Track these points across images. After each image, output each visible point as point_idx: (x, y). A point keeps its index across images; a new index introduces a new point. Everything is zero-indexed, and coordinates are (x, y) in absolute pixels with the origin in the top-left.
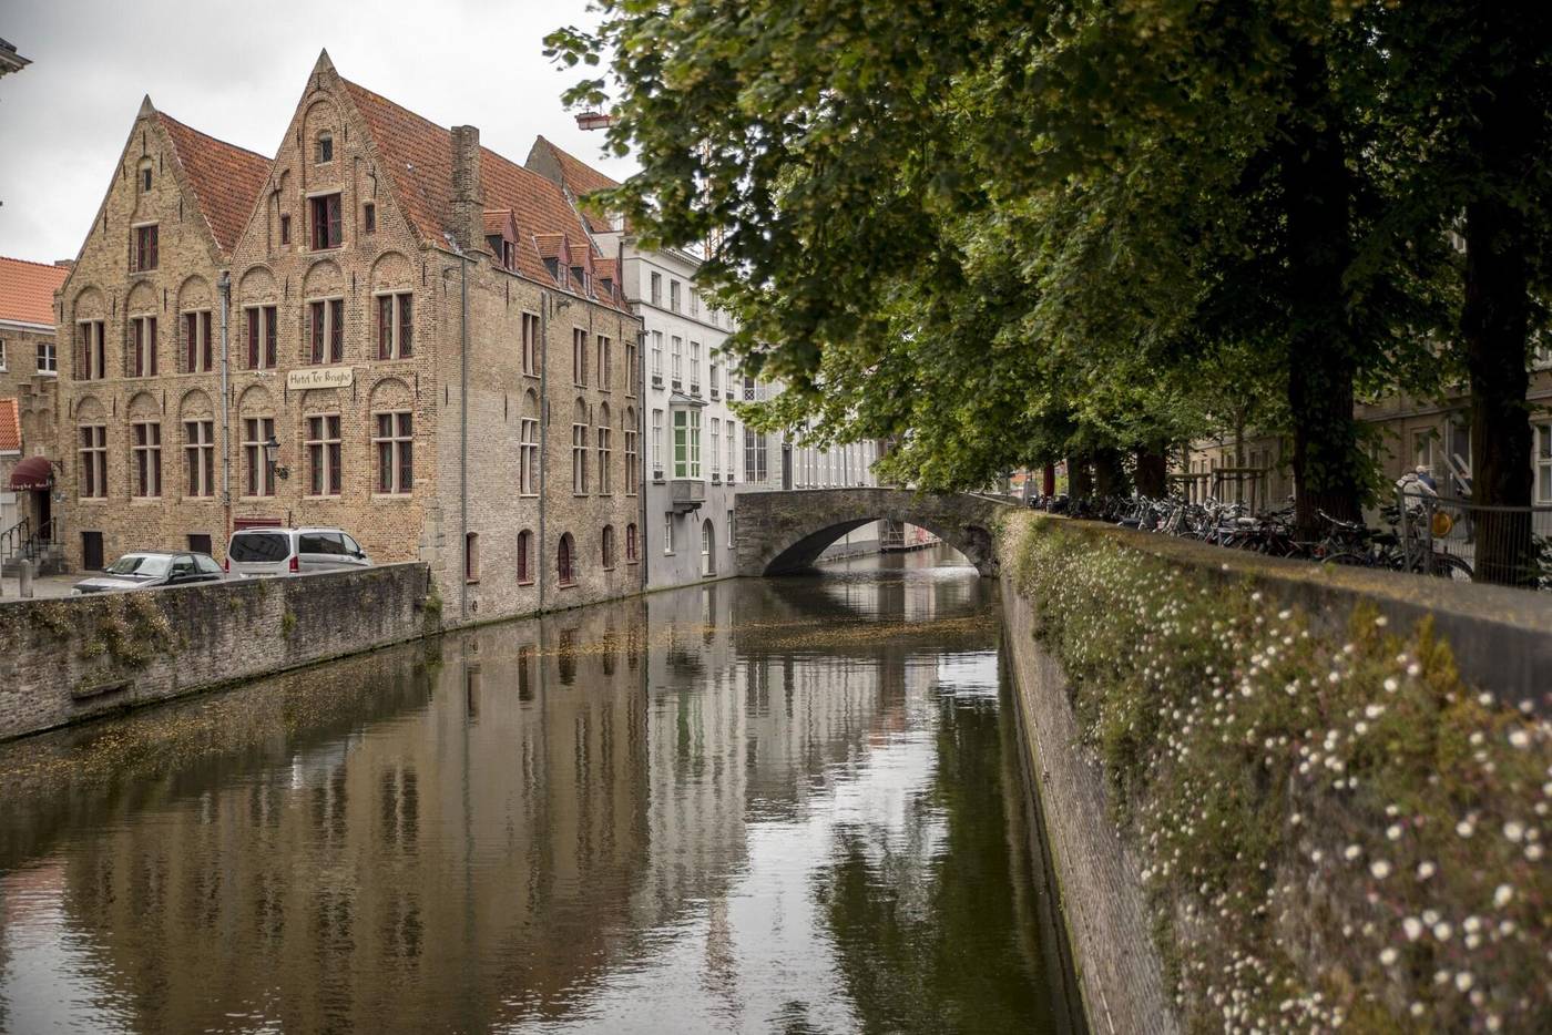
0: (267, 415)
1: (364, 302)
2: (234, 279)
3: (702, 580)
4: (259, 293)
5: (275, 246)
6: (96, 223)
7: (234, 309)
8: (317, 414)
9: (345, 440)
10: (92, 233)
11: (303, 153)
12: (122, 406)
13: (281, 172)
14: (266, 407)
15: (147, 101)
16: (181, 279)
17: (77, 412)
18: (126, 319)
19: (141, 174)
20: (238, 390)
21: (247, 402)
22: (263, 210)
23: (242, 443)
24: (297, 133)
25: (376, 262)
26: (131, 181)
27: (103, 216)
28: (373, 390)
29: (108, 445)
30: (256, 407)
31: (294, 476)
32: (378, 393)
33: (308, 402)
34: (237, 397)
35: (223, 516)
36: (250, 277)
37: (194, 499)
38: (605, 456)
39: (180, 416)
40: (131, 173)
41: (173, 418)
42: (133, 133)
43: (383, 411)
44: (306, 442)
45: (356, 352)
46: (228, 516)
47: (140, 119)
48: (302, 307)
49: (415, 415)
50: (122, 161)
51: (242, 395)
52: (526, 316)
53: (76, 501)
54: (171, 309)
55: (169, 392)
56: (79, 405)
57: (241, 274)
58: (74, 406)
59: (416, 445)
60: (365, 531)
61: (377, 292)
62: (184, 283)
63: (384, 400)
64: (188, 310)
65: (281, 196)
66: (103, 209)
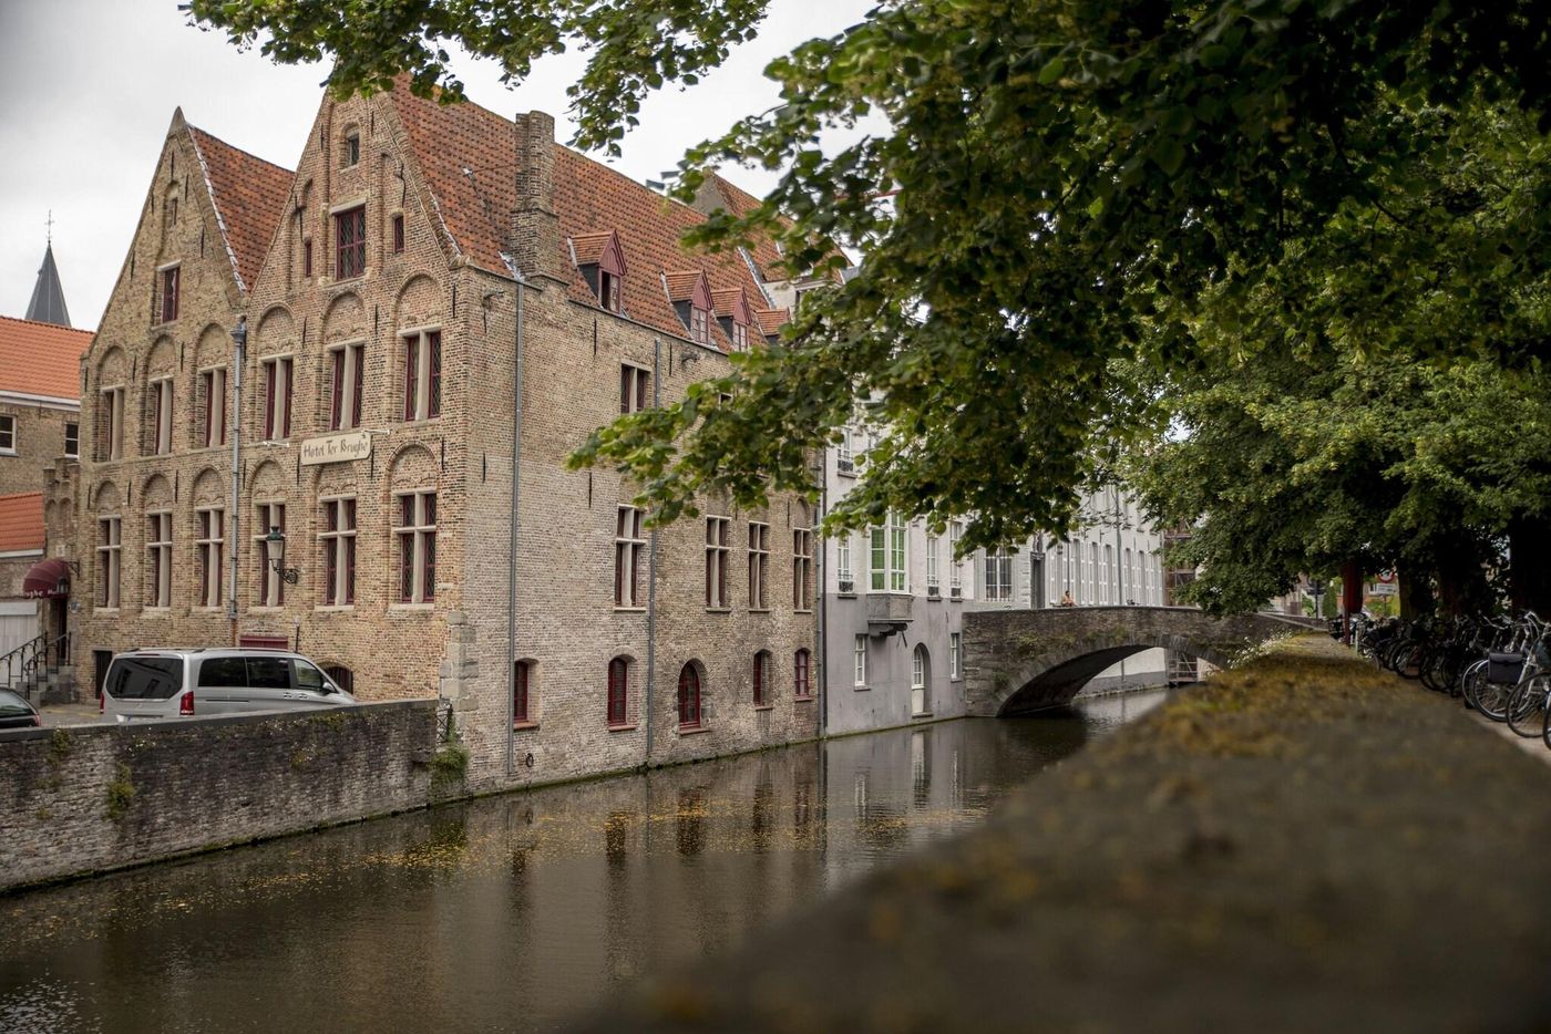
0: (280, 499)
1: (387, 345)
2: (251, 326)
3: (910, 722)
4: (276, 342)
5: (296, 280)
6: (124, 271)
7: (250, 363)
8: (333, 497)
9: (360, 532)
10: (119, 281)
11: (328, 157)
12: (137, 492)
13: (304, 183)
14: (279, 490)
15: (178, 113)
16: (198, 330)
17: (97, 500)
18: (145, 384)
19: (168, 204)
20: (250, 468)
21: (262, 482)
22: (283, 234)
23: (255, 537)
24: (322, 132)
25: (403, 291)
26: (159, 212)
27: (131, 261)
28: (394, 463)
29: (123, 542)
30: (270, 490)
31: (304, 580)
32: (400, 468)
33: (324, 481)
34: (248, 476)
35: (230, 631)
36: (268, 322)
37: (205, 610)
38: (758, 561)
39: (191, 504)
40: (159, 203)
41: (184, 506)
42: (163, 155)
43: (406, 491)
44: (320, 534)
45: (375, 412)
46: (234, 633)
47: (170, 137)
48: (321, 356)
49: (440, 495)
50: (152, 190)
51: (255, 474)
52: (626, 370)
53: (91, 612)
54: (188, 368)
55: (182, 473)
56: (99, 492)
57: (258, 319)
58: (93, 494)
59: (440, 536)
60: (380, 654)
61: (404, 331)
62: (202, 335)
63: (406, 475)
64: (206, 368)
65: (306, 215)
66: (132, 253)
